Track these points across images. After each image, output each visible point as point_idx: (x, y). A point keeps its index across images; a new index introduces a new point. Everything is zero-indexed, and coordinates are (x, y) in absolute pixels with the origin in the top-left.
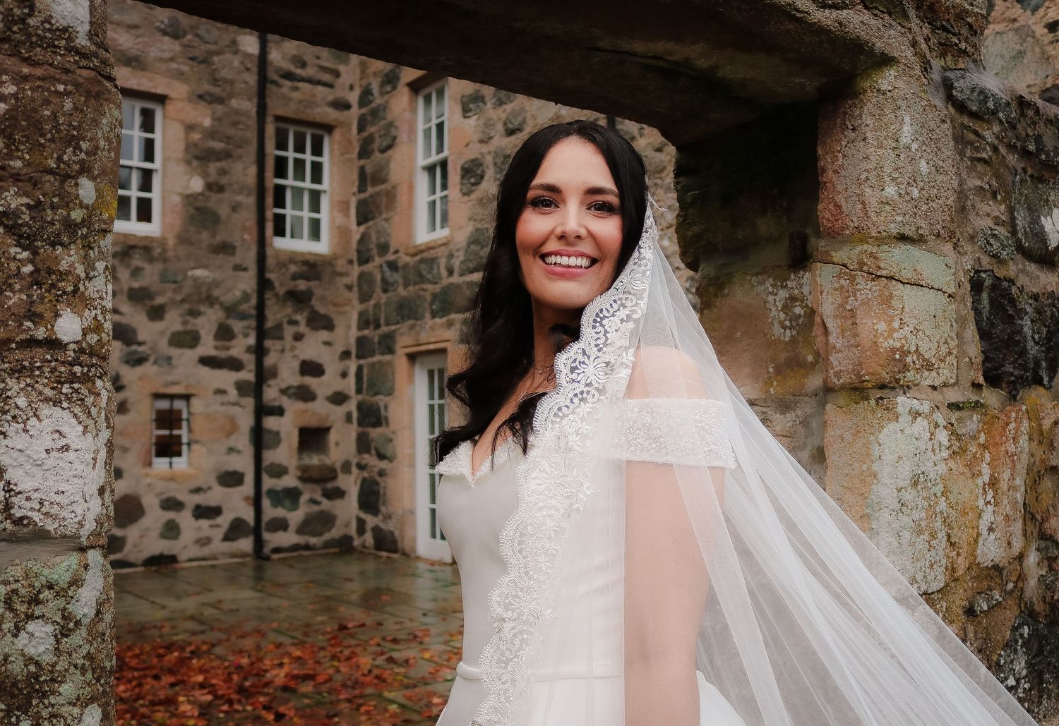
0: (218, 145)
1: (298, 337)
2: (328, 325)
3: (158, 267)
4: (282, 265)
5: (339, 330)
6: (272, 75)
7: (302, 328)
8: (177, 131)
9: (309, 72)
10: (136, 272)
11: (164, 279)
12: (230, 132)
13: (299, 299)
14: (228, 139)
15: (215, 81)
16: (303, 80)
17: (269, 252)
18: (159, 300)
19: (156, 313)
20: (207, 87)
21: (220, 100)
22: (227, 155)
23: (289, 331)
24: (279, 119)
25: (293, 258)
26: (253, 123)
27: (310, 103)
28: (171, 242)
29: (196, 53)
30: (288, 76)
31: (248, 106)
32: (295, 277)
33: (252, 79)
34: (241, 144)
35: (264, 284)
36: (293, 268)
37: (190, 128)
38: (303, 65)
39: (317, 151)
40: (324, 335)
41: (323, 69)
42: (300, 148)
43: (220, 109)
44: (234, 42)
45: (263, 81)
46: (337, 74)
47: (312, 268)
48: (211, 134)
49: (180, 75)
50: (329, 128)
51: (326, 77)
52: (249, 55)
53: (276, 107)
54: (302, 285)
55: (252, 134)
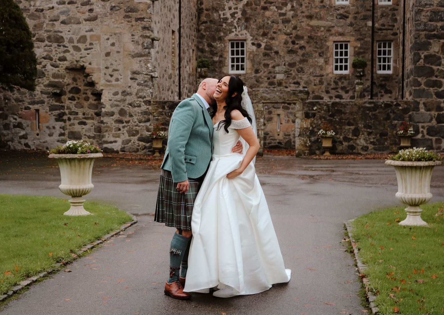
0: (362, 51)
1: (382, 96)
2: (391, 92)
3: (348, 81)
4: (378, 78)
5: (394, 94)
6: (376, 30)
7: (383, 93)
8: (352, 48)
9: (386, 27)
10: (343, 83)
11: (349, 84)
12: (365, 47)
13: (382, 86)
14: (364, 49)
15: (361, 35)
16: (384, 29)
17: (374, 75)
18: (348, 89)
19: (347, 92)
20: (359, 37)
21: (362, 39)
22: (364, 52)
23: (379, 95)
24: (377, 41)
25: (381, 76)
26: (370, 44)
27: (386, 35)
28: (351, 75)
29: (356, 29)
30: (380, 29)
31: (369, 39)
32: (382, 81)
33: (370, 32)
34: (368, 49)
35: (373, 83)
36: (381, 79)
37: (355, 47)
38: (384, 26)
39: (390, 47)
40: (389, 95)
41: (390, 26)
42: (385, 47)
43: (362, 41)
44: (366, 24)
45: (373, 32)
46: (394, 26)
47: (387, 78)
48: (360, 48)
49: (352, 35)
50: (392, 41)
51: (391, 28)
52: (369, 27)
53: (376, 38)
54: (383, 83)
55: (370, 47)
